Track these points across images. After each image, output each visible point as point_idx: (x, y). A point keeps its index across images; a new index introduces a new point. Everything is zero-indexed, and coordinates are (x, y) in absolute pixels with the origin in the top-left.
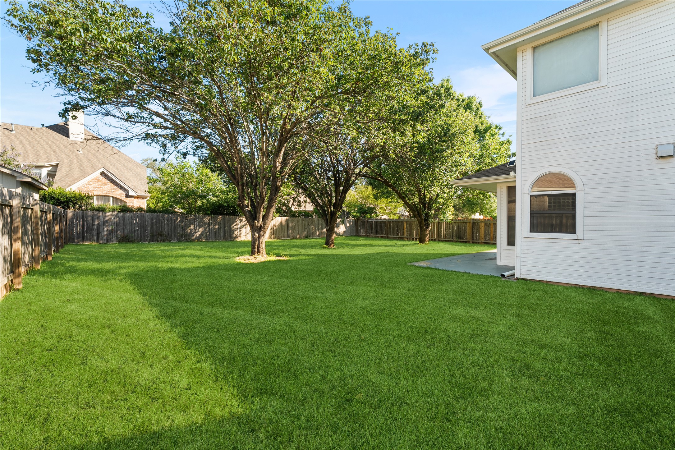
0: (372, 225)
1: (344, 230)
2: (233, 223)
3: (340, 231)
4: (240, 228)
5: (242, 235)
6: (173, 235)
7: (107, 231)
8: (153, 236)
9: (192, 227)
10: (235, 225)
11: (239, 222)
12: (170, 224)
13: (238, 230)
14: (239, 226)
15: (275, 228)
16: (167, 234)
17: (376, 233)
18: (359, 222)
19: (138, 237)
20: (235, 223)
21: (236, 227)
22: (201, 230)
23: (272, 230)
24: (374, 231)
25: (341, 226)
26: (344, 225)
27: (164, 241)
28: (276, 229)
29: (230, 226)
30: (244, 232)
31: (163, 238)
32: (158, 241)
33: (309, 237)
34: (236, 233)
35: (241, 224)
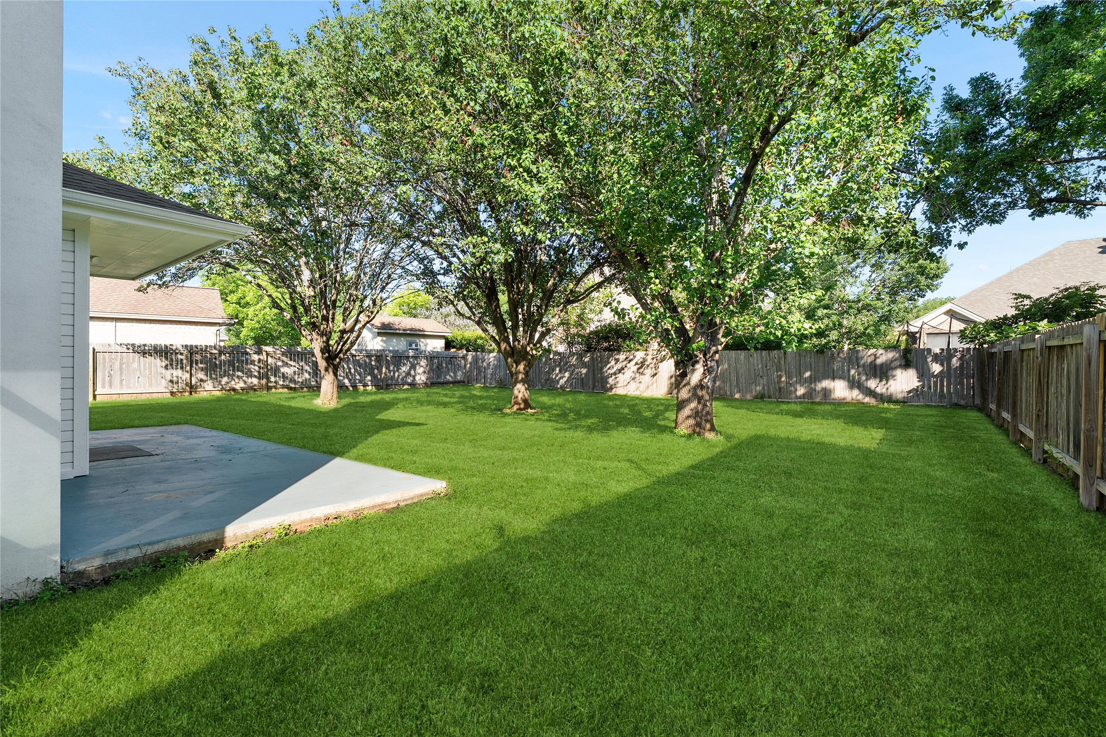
2: (606, 364)
4: (615, 374)
5: (620, 384)
9: (557, 370)
10: (609, 368)
11: (613, 363)
13: (614, 377)
14: (614, 371)
20: (609, 365)
21: (609, 371)
22: (567, 375)
29: (603, 369)
30: (622, 380)
34: (610, 381)
35: (619, 366)
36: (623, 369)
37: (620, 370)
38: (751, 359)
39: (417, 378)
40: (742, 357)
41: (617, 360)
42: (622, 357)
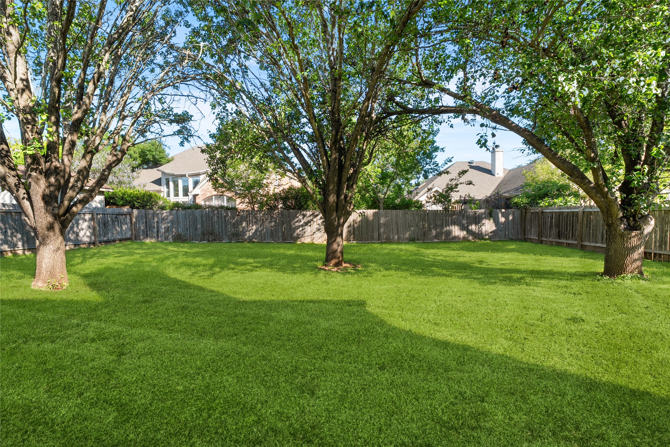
0: (552, 219)
1: (494, 228)
2: (294, 219)
3: (483, 231)
4: (302, 226)
5: (306, 234)
6: (224, 234)
7: (165, 228)
8: (203, 234)
9: (244, 224)
10: (297, 222)
11: (301, 217)
12: (220, 222)
13: (301, 229)
14: (301, 223)
15: (355, 225)
16: (218, 234)
17: (559, 237)
18: (528, 216)
19: (190, 236)
20: (296, 220)
21: (297, 224)
22: (254, 227)
23: (352, 228)
24: (554, 230)
25: (486, 221)
26: (492, 221)
27: (215, 240)
28: (358, 227)
29: (290, 221)
30: (309, 231)
31: (213, 237)
32: (209, 241)
33: (418, 240)
34: (298, 231)
35: (306, 220)
36: (309, 222)
37: (306, 224)
38: (407, 215)
39: (81, 234)
40: (401, 214)
41: (304, 216)
42: (309, 213)
